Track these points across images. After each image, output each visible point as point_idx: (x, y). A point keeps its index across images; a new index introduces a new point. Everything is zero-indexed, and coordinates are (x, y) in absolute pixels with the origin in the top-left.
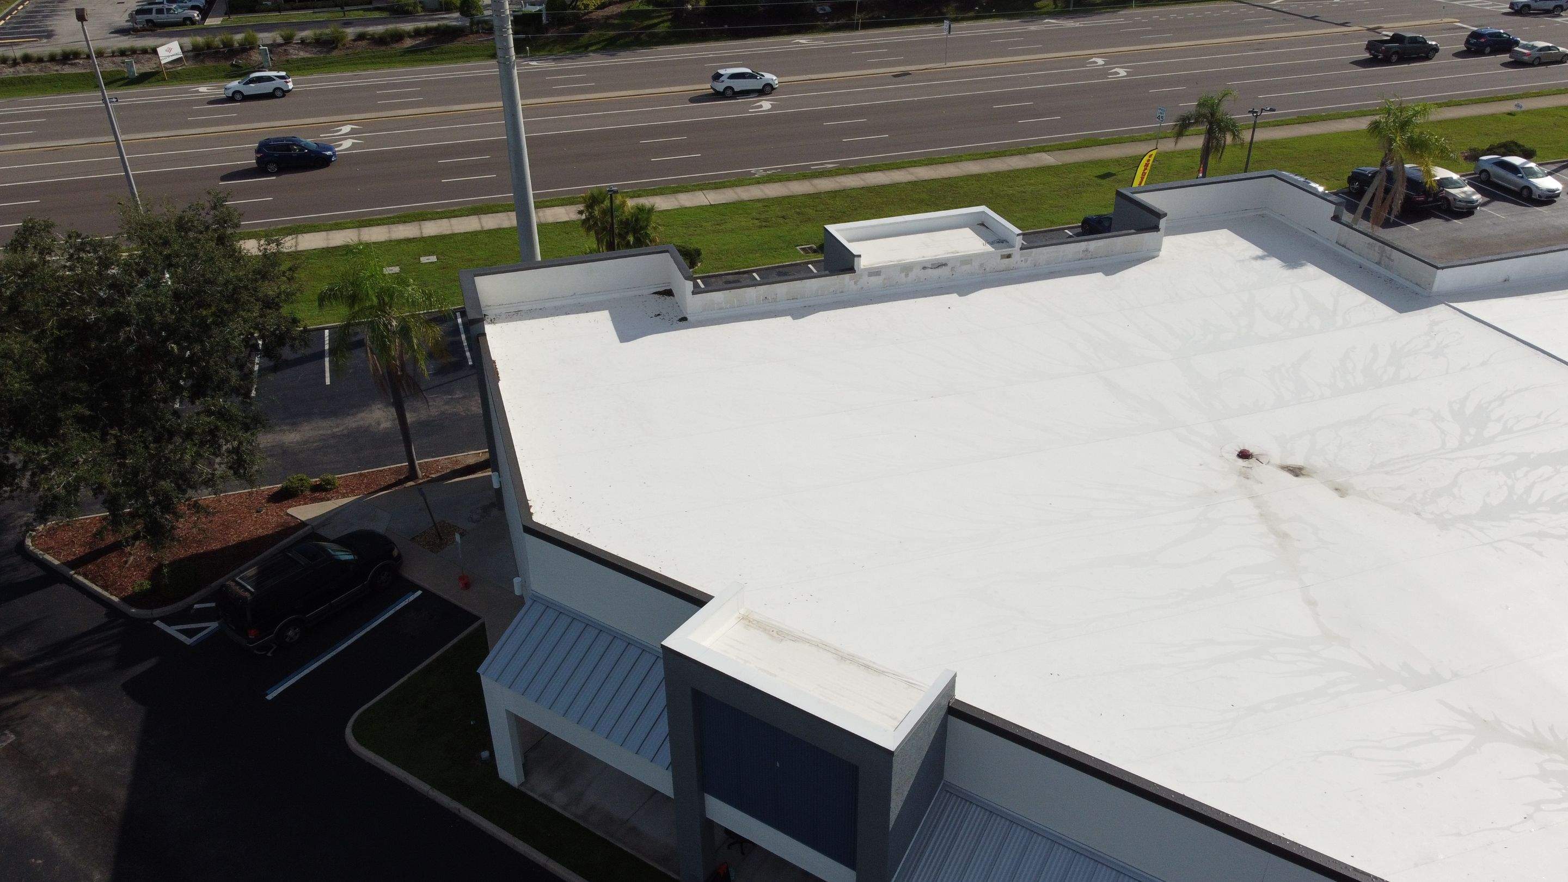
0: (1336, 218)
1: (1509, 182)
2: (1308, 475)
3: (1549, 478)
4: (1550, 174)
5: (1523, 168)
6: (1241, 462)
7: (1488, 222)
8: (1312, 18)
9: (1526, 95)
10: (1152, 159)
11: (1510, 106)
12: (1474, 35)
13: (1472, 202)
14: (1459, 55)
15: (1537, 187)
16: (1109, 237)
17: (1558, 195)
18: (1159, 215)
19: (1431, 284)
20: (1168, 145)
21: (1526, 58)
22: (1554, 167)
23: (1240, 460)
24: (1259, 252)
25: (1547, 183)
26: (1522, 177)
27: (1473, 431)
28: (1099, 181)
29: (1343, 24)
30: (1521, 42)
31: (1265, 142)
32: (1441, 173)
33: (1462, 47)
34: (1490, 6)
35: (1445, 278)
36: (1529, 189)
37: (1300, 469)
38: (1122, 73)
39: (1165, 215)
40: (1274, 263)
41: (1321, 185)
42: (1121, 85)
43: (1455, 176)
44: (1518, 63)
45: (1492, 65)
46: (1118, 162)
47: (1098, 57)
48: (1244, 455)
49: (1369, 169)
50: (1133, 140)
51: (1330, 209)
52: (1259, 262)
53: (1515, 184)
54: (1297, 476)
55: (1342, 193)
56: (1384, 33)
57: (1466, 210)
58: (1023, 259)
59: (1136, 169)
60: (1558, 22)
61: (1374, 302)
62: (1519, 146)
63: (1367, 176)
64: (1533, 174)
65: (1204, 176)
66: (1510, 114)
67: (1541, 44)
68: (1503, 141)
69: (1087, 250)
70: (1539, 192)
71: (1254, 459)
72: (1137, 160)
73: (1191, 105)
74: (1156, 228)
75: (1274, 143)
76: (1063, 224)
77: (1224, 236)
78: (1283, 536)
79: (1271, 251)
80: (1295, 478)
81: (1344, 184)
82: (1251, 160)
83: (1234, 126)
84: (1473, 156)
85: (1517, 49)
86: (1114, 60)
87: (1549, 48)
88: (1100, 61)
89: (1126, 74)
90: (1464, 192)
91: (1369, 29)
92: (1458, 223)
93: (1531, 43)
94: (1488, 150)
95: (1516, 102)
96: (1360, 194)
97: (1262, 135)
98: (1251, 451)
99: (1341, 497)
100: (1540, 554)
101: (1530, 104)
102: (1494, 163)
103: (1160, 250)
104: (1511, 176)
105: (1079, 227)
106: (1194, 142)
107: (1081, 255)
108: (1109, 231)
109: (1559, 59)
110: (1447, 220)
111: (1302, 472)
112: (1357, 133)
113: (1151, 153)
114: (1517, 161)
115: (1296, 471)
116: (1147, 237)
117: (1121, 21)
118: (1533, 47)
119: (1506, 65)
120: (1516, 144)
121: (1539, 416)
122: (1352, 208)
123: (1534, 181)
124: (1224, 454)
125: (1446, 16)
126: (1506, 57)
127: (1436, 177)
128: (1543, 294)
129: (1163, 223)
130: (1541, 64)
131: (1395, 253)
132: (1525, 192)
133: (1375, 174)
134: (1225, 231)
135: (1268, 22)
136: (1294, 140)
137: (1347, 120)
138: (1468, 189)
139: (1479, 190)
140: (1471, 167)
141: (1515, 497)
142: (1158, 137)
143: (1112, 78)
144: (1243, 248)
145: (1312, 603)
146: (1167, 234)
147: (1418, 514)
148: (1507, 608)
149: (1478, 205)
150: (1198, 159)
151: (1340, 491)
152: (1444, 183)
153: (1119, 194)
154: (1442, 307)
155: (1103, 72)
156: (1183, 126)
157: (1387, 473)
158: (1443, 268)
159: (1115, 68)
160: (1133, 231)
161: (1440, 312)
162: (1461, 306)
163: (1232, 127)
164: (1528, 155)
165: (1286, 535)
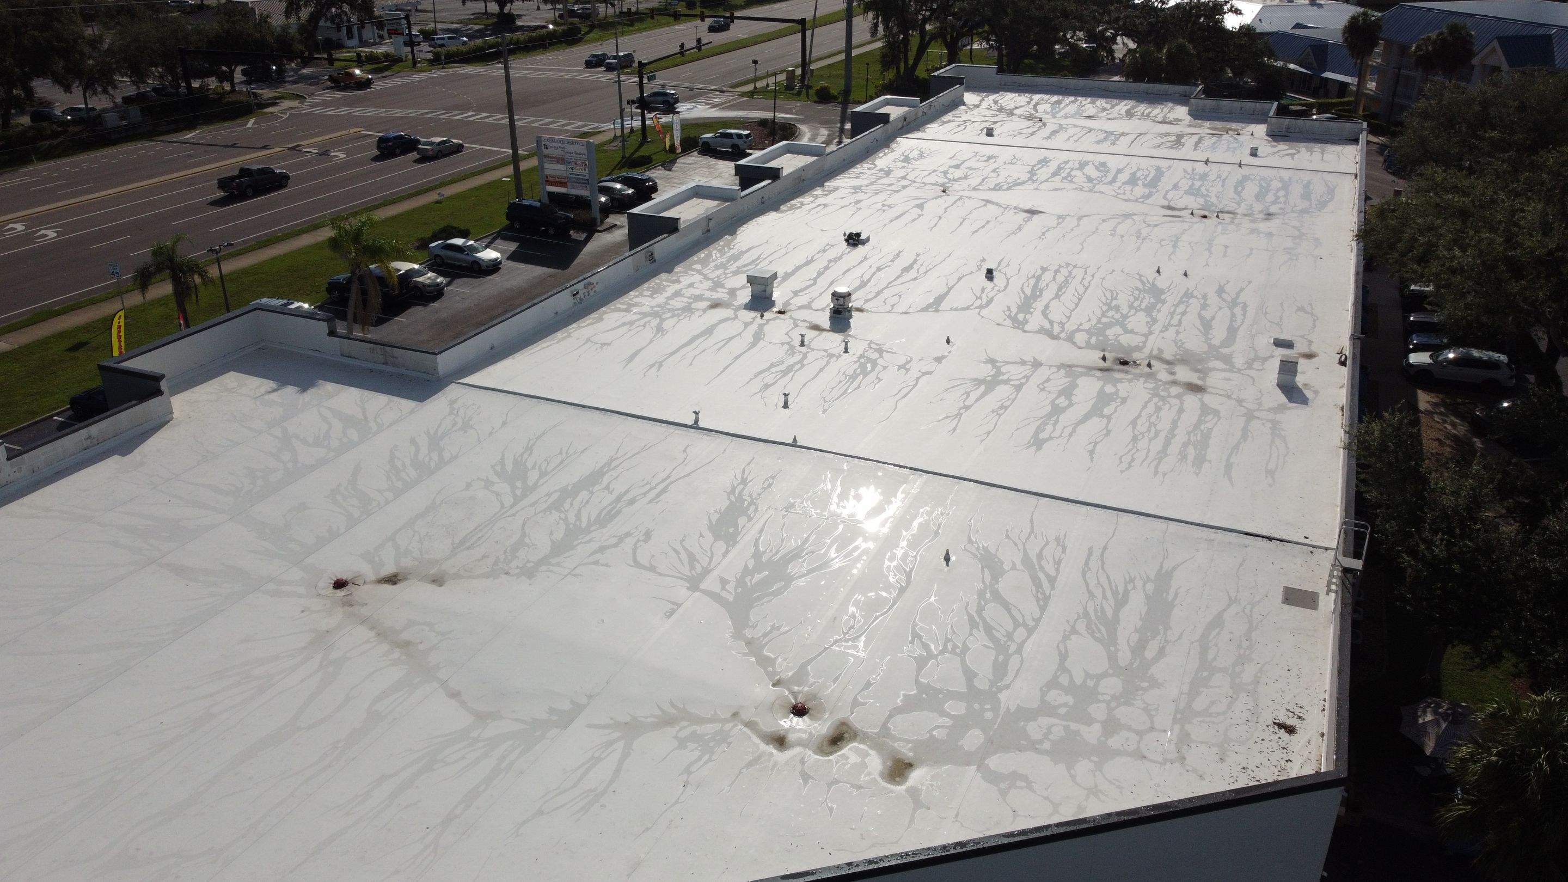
0: (332, 333)
1: (459, 260)
2: (405, 579)
3: (587, 502)
4: (487, 247)
5: (465, 247)
6: (340, 593)
7: (457, 298)
8: (233, 146)
9: (443, 184)
10: (122, 321)
11: (433, 196)
12: (381, 140)
13: (438, 284)
14: (376, 159)
15: (483, 260)
16: (107, 417)
17: (500, 262)
18: (157, 378)
19: (436, 369)
20: (135, 299)
21: (431, 153)
22: (488, 240)
23: (338, 591)
24: (271, 384)
25: (489, 254)
26: (468, 254)
27: (519, 484)
28: (72, 354)
29: (265, 147)
30: (421, 140)
31: (235, 272)
32: (404, 267)
33: (376, 152)
34: (384, 112)
35: (446, 361)
36: (477, 263)
37: (395, 576)
38: (51, 234)
39: (163, 376)
40: (290, 390)
41: (305, 302)
42: (53, 247)
43: (416, 266)
44: (425, 158)
45: (405, 164)
46: (85, 328)
47: (15, 222)
48: (340, 584)
49: (342, 276)
50: (93, 302)
51: (324, 326)
52: (275, 394)
53: (465, 261)
54: (394, 583)
55: (328, 304)
56: (304, 150)
57: (435, 293)
58: (15, 469)
59: (108, 331)
60: (443, 119)
61: (396, 399)
62: (455, 228)
63: (341, 283)
64: (474, 250)
65: (188, 326)
66: (437, 202)
67: (438, 140)
68: (442, 226)
69: (90, 437)
70: (485, 264)
71: (350, 584)
72: (108, 322)
73: (143, 254)
74: (159, 392)
75: (244, 272)
76: (48, 412)
77: (231, 379)
78: (405, 645)
79: (283, 381)
80: (394, 587)
81: (324, 295)
82: (228, 295)
83: (197, 266)
84: (423, 245)
85: (420, 146)
86: (35, 222)
87: (444, 142)
88: (20, 227)
89: (56, 235)
90: (429, 278)
91: (289, 149)
92: (435, 305)
93: (430, 140)
94: (432, 236)
95: (439, 191)
96: (344, 301)
97: (229, 267)
98: (344, 578)
99: (441, 586)
100: (607, 565)
101: (449, 191)
102: (442, 248)
103: (172, 413)
104: (459, 255)
105: (68, 409)
106: (163, 289)
107: (85, 444)
108: (108, 410)
109: (455, 149)
110: (425, 305)
111: (399, 578)
112: (318, 246)
113: (119, 314)
114: (459, 241)
115: (392, 580)
116: (153, 403)
117: (27, 179)
118: (432, 143)
119: (418, 161)
120: (452, 227)
121: (561, 453)
122: (343, 317)
123: (479, 255)
124: (320, 592)
125: (353, 126)
126: (414, 155)
127: (400, 270)
128: (523, 351)
129: (164, 385)
130: (444, 156)
131: (397, 352)
132: (475, 266)
133: (349, 280)
134: (232, 373)
135: (190, 157)
136: (262, 264)
137: (304, 236)
138: (430, 274)
139: (440, 273)
140: (424, 255)
141: (571, 526)
142: (119, 292)
143: (40, 242)
144: (256, 385)
145: (455, 695)
146: (172, 394)
147: (507, 573)
148: (603, 621)
149: (444, 287)
150: (173, 305)
151: (438, 581)
152: (410, 273)
153: (101, 368)
154: (453, 386)
155: (26, 238)
156: (144, 279)
157: (469, 548)
158: (440, 353)
159: (40, 230)
160: (134, 402)
161: (453, 391)
162: (467, 380)
163: (194, 268)
164: (465, 234)
165: (407, 644)
